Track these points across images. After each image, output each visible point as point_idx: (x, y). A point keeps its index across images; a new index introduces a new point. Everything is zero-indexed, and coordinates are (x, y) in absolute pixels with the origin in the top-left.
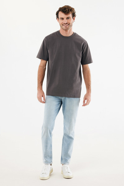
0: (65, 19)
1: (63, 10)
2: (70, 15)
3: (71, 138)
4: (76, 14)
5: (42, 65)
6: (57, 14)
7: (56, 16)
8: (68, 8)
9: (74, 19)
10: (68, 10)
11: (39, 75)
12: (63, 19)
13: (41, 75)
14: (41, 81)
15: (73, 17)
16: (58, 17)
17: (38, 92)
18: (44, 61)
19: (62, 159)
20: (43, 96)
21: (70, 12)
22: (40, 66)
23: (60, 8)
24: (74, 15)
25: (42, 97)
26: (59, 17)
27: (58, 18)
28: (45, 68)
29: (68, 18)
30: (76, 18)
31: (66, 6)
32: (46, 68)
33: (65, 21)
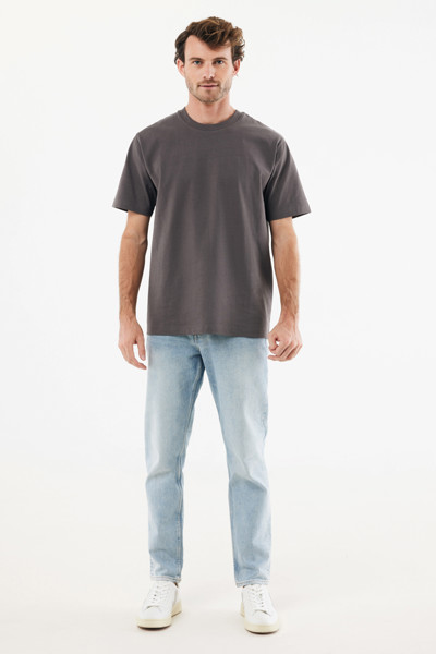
0: (208, 63)
1: (204, 32)
2: (227, 53)
3: (257, 489)
4: (244, 49)
5: (132, 232)
6: (181, 43)
7: (174, 50)
8: (221, 27)
9: (236, 69)
10: (223, 34)
11: (122, 269)
12: (199, 62)
13: (131, 268)
14: (129, 287)
15: (234, 60)
16: (181, 55)
17: (121, 330)
18: (139, 218)
19: (237, 568)
20: (136, 343)
21: (228, 42)
22: (125, 237)
23: (193, 24)
24: (237, 54)
25: (135, 346)
26: (188, 54)
27: (183, 60)
28: (142, 240)
29: (217, 61)
30: (242, 64)
31: (214, 18)
32: (146, 242)
33: (208, 70)
